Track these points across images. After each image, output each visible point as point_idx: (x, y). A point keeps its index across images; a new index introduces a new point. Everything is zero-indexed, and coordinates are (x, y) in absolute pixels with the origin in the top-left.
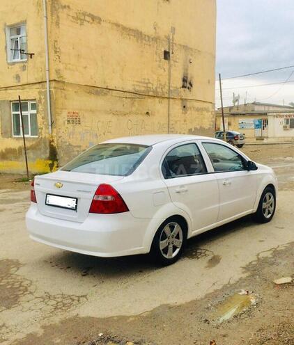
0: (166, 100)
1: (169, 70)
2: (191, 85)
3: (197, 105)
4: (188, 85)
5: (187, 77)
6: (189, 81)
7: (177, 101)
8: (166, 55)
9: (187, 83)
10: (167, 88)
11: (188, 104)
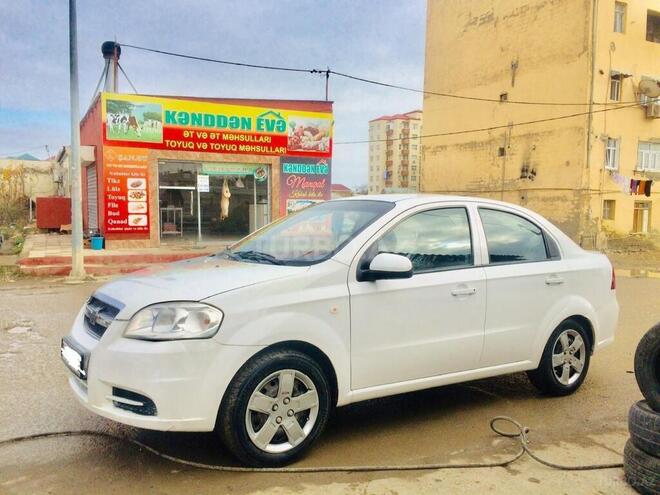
0: (499, 194)
1: (504, 163)
2: (535, 174)
3: (542, 194)
4: (530, 174)
5: (528, 166)
6: (531, 169)
7: (513, 194)
8: (502, 152)
9: (527, 172)
10: (500, 182)
11: (529, 195)
